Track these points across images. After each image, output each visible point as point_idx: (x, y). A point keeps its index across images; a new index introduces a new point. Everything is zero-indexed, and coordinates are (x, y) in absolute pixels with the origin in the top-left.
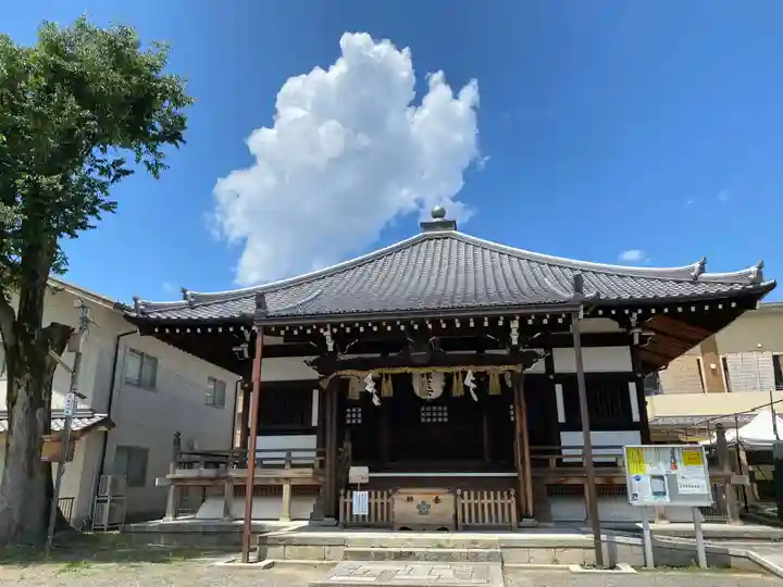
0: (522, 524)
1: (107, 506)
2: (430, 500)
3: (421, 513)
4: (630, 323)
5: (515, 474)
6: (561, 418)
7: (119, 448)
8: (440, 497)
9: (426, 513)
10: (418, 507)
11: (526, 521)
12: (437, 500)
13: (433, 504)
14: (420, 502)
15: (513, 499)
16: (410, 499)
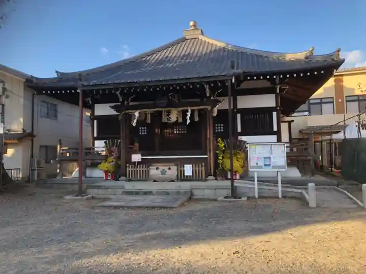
0: (208, 178)
1: (36, 172)
2: (166, 168)
3: (162, 174)
4: (276, 82)
5: (207, 156)
6: (239, 130)
7: (41, 146)
8: (171, 167)
9: (165, 174)
10: (161, 172)
11: (210, 178)
12: (169, 169)
13: (167, 170)
14: (162, 170)
15: (203, 167)
16: (157, 169)
